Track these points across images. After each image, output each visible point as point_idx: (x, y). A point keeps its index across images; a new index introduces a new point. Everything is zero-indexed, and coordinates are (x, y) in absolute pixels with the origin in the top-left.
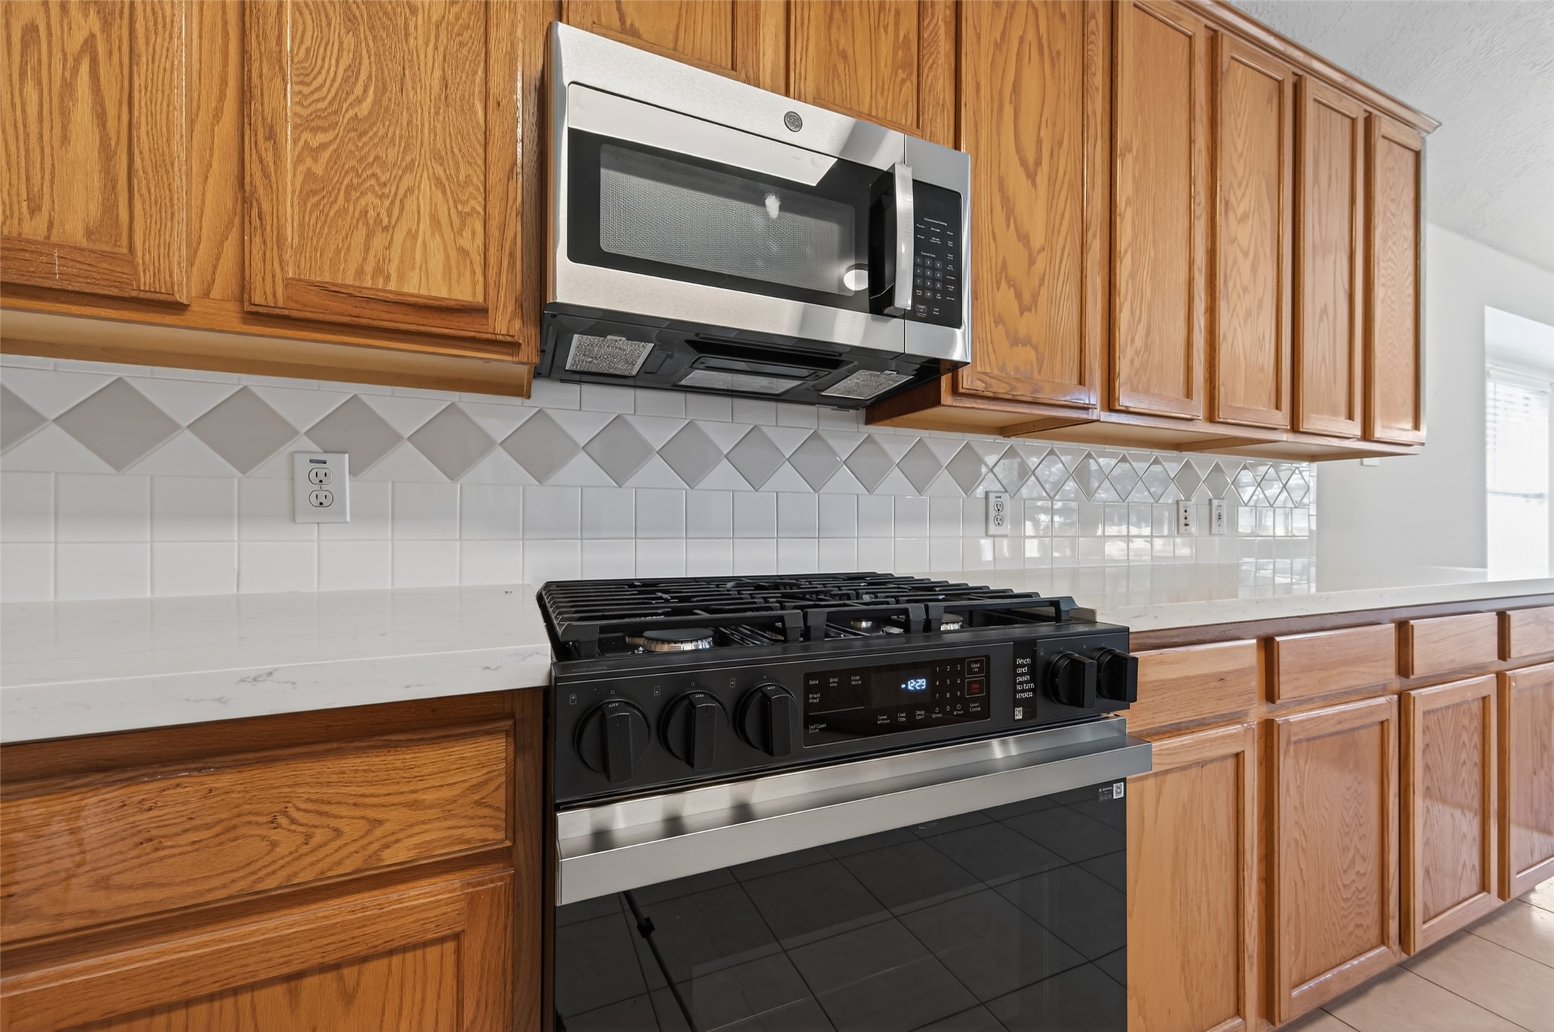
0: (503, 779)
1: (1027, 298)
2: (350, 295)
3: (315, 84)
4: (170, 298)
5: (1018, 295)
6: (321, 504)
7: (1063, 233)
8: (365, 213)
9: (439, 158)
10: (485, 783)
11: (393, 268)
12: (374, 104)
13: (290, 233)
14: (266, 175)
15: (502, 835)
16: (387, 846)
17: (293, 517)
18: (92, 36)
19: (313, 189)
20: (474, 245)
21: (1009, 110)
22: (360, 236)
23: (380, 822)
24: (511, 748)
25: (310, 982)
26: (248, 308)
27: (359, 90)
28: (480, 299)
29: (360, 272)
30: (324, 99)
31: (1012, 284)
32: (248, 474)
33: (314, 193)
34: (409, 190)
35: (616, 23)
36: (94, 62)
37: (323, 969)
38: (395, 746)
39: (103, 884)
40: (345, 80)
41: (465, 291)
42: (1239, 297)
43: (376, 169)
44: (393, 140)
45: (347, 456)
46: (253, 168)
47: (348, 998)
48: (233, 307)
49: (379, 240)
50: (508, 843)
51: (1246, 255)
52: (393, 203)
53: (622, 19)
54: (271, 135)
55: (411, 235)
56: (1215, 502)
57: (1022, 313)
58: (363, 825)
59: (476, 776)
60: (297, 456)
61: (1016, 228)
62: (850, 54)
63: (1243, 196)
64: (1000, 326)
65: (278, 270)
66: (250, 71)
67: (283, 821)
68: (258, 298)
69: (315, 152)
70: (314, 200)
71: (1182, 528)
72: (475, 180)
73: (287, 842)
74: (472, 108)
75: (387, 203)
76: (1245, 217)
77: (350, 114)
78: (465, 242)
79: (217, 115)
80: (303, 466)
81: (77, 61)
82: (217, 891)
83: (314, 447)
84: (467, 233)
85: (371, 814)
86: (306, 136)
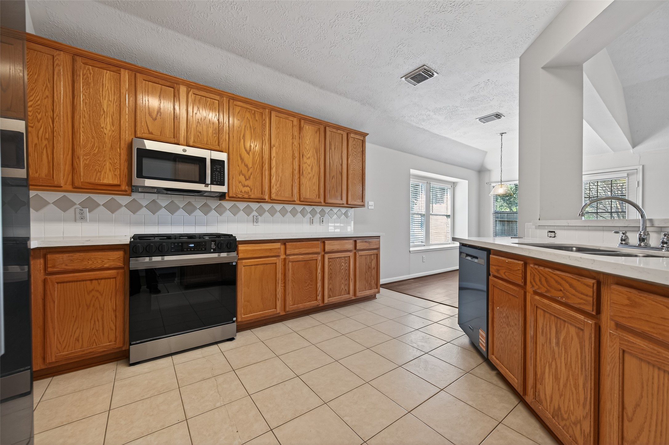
0: (122, 257)
1: (247, 177)
2: (93, 184)
3: (87, 148)
4: (60, 186)
5: (245, 177)
6: (82, 218)
7: (257, 165)
8: (96, 169)
9: (110, 159)
10: (120, 257)
11: (101, 179)
12: (98, 151)
13: (82, 174)
14: (77, 164)
15: (122, 265)
16: (105, 264)
17: (75, 221)
18: (46, 144)
19: (86, 166)
20: (117, 172)
21: (242, 141)
22: (95, 173)
23: (104, 261)
24: (124, 253)
25: (94, 281)
26: (74, 186)
27: (95, 149)
28: (119, 183)
29: (95, 179)
30: (88, 151)
31: (243, 175)
32: (65, 212)
33: (86, 167)
34: (105, 165)
35: (148, 132)
36: (47, 148)
37: (96, 279)
38: (106, 251)
39: (66, 265)
40: (92, 147)
41: (116, 182)
42: (307, 175)
43: (98, 162)
44: (101, 156)
45: (88, 209)
46: (75, 164)
47: (99, 284)
48: (71, 186)
49: (99, 174)
50: (123, 266)
51: (309, 166)
52: (101, 167)
53: (149, 131)
54: (78, 158)
55: (105, 173)
56: (321, 218)
57: (246, 181)
58: (101, 262)
59: (119, 256)
60: (76, 209)
61: (244, 164)
62: (202, 133)
63: (308, 154)
64: (240, 183)
65: (79, 180)
66: (74, 147)
67: (90, 260)
68: (76, 185)
69: (86, 160)
70: (86, 168)
71: (311, 224)
72: (118, 162)
73: (90, 262)
74: (117, 150)
75: (100, 167)
76: (309, 158)
77: (93, 153)
78: (116, 173)
79: (68, 155)
80: (78, 211)
81: (44, 149)
82: (81, 268)
83: (80, 207)
84: (116, 172)
85: (103, 260)
86: (85, 157)
